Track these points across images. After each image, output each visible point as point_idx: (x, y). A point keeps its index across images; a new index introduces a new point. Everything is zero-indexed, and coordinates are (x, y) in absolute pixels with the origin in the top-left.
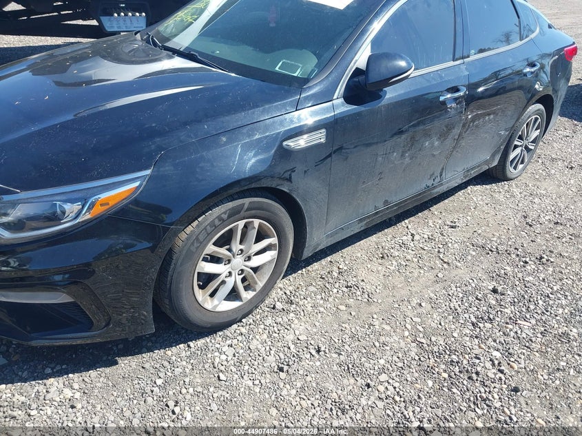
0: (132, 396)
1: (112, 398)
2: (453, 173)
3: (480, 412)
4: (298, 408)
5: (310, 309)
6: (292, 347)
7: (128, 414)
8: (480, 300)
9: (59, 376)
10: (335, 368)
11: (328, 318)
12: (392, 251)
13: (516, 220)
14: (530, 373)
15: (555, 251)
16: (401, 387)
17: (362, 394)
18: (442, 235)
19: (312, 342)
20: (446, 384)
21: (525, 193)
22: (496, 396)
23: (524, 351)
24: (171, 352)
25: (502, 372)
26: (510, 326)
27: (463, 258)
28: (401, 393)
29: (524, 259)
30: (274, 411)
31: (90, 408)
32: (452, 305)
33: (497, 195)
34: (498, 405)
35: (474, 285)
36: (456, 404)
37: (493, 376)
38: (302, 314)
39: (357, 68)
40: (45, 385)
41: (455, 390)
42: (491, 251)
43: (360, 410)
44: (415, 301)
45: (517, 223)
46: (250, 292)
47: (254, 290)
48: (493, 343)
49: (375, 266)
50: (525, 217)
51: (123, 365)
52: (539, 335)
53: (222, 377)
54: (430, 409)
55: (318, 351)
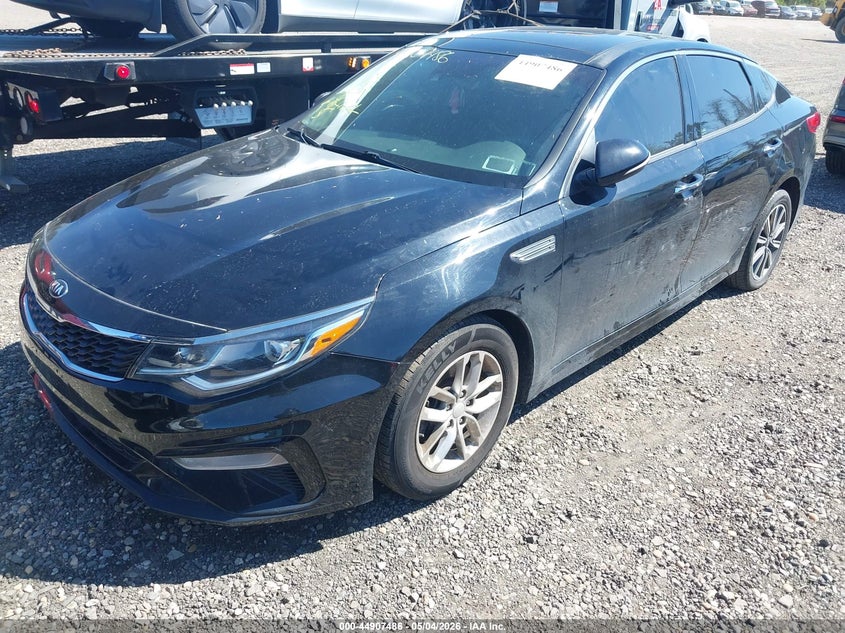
0: (353, 585)
1: (330, 589)
2: (689, 284)
3: (786, 574)
4: (563, 584)
5: (544, 466)
6: (535, 513)
7: (355, 605)
8: (752, 441)
9: (255, 567)
10: (595, 534)
11: (570, 477)
12: (628, 388)
13: (775, 339)
14: (835, 523)
15: (832, 376)
16: (682, 551)
17: (637, 562)
18: (685, 364)
19: (558, 506)
20: (736, 544)
21: (777, 305)
22: (800, 552)
23: (822, 498)
24: (386, 528)
25: (801, 524)
26: (799, 470)
27: (718, 391)
28: (685, 557)
29: (795, 388)
30: (534, 590)
31: (305, 601)
32: (718, 449)
33: (741, 310)
34: (806, 563)
35: (740, 424)
36: (755, 567)
37: (792, 531)
38: (536, 473)
39: (582, 160)
40: (241, 578)
41: (749, 550)
42: (751, 380)
43: (639, 581)
44: (672, 448)
45: (776, 344)
46: (471, 447)
47: (476, 444)
48: (781, 492)
49: (611, 407)
50: (784, 336)
51: (330, 549)
52: (836, 478)
53: (459, 554)
54: (724, 574)
55: (569, 516)
